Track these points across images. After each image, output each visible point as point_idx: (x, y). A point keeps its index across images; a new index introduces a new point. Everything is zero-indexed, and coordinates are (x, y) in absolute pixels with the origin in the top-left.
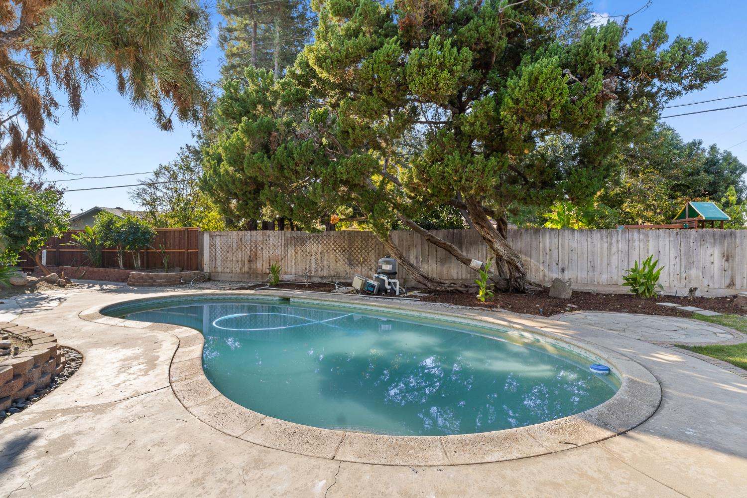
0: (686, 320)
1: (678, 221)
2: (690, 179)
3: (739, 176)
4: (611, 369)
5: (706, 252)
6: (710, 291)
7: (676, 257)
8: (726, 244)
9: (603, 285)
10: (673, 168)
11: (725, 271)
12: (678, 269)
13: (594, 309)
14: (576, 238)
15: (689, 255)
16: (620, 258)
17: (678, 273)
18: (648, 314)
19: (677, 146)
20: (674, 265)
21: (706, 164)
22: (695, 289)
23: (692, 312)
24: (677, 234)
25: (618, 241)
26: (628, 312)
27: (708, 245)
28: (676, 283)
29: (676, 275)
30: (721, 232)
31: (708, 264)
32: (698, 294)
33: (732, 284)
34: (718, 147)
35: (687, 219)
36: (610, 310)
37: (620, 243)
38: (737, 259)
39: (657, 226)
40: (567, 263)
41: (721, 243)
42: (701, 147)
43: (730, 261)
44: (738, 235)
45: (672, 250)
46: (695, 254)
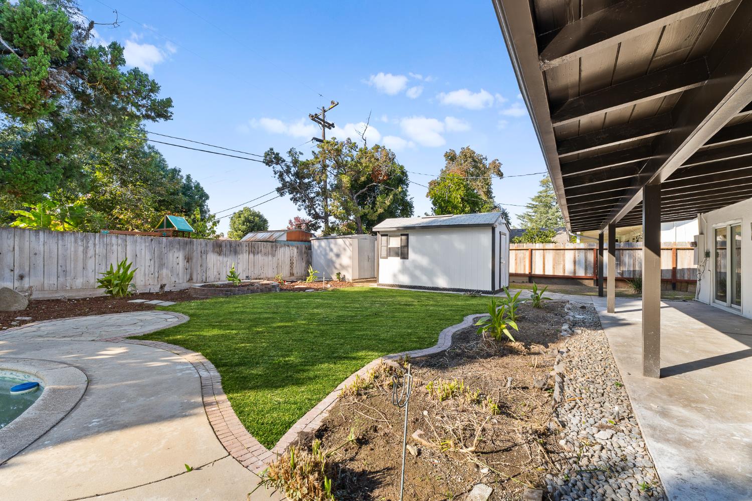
0: (149, 313)
1: (158, 230)
2: (172, 197)
3: (204, 201)
4: (40, 384)
5: (173, 255)
6: (176, 285)
7: (151, 260)
8: (187, 249)
9: (78, 290)
10: (158, 186)
11: (186, 269)
12: (153, 270)
13: (55, 318)
14: (42, 239)
15: (161, 258)
16: (97, 261)
17: (152, 272)
18: (117, 312)
19: (164, 168)
20: (149, 266)
21: (184, 188)
22: (165, 285)
23: (155, 305)
24: (152, 240)
25: (95, 244)
26: (96, 314)
27: (175, 250)
28: (151, 282)
29: (150, 275)
30: (184, 240)
31: (175, 265)
32: (167, 289)
33: (191, 279)
34: (192, 177)
35: (165, 229)
36: (76, 315)
37: (97, 247)
38: (194, 261)
39: (145, 233)
40: (27, 269)
41: (184, 249)
42: (180, 174)
43: (190, 262)
44: (195, 243)
45: (148, 254)
46: (165, 257)
